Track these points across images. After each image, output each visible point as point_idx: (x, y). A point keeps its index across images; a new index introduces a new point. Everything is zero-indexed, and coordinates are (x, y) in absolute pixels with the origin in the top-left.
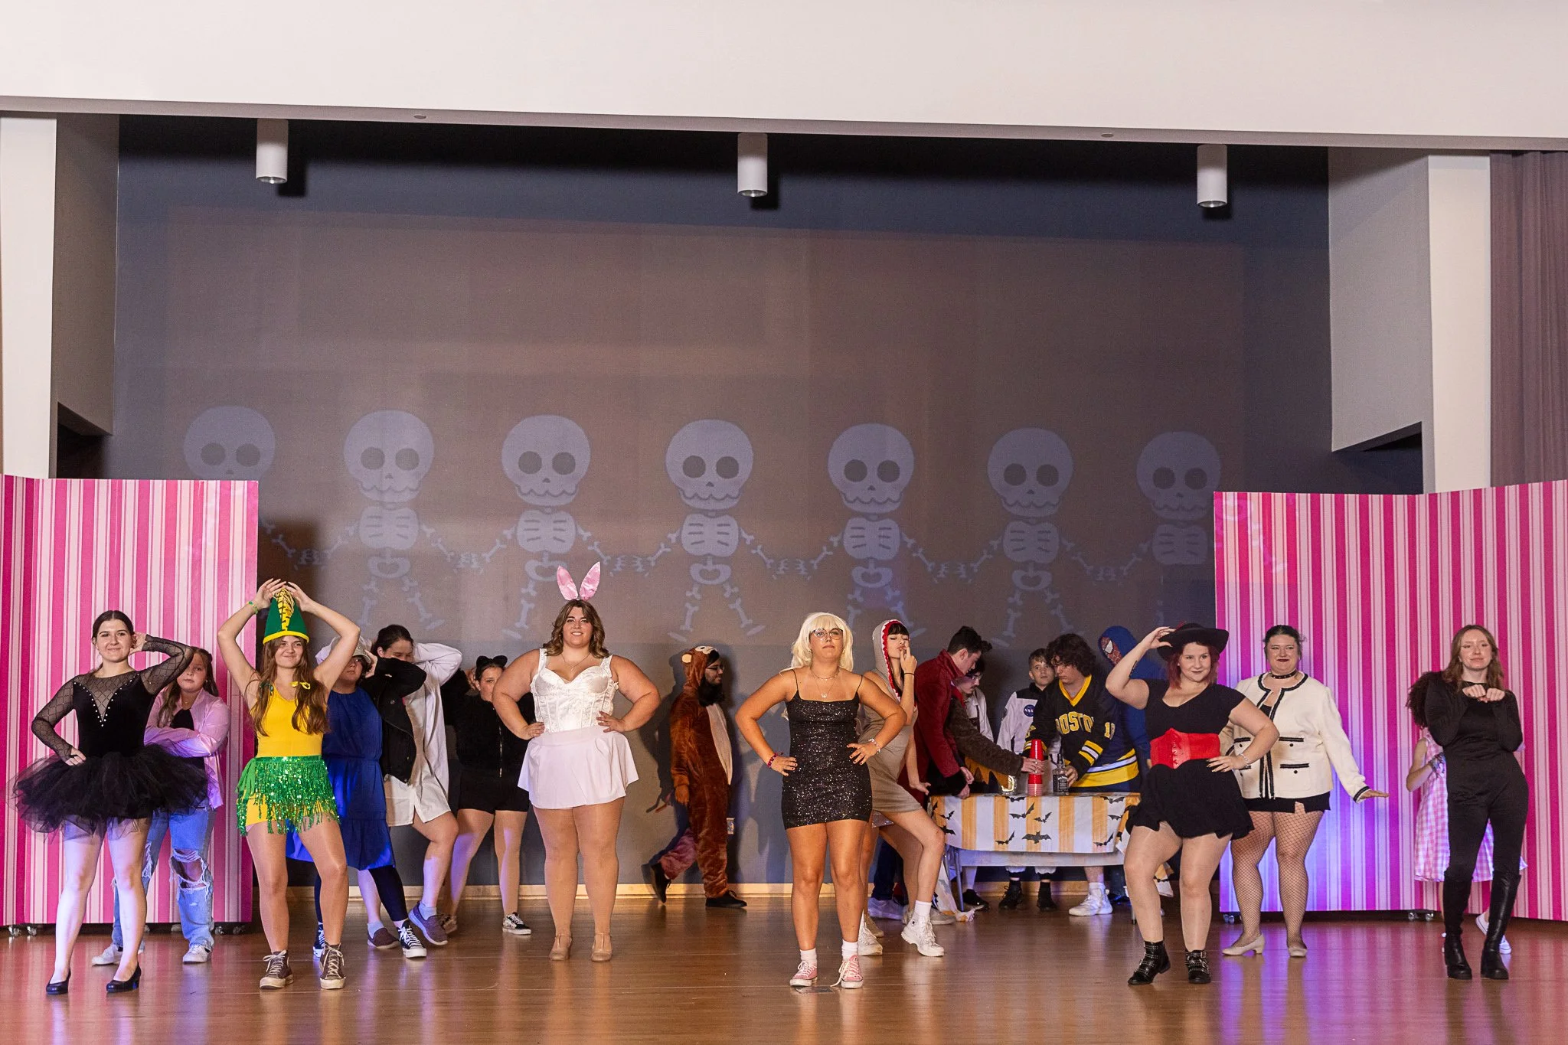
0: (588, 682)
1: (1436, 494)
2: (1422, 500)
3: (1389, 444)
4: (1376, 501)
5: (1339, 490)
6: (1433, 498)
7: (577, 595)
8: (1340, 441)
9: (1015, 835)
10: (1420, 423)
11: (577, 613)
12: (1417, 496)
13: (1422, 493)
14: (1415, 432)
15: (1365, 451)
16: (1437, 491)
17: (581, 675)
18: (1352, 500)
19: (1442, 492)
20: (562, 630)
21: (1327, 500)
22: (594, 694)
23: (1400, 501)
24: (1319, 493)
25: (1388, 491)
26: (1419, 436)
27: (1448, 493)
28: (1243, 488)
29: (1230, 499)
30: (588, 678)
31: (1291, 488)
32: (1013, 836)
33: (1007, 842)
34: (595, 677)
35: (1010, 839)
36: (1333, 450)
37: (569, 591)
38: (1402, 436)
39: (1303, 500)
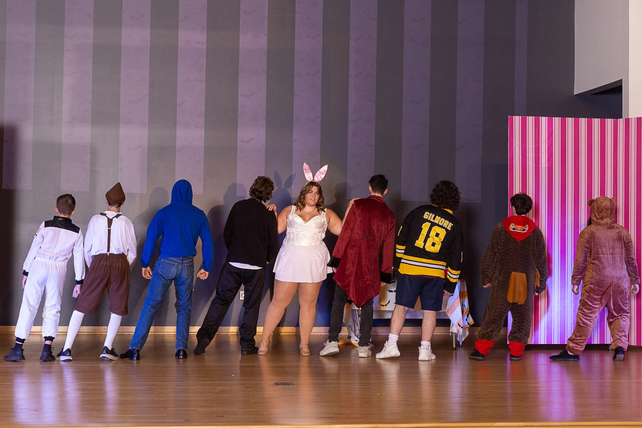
0: (315, 223)
1: (629, 119)
2: (621, 122)
3: (604, 91)
4: (596, 122)
5: (577, 116)
6: (627, 121)
7: (312, 179)
8: (577, 90)
9: (390, 302)
10: (622, 80)
11: (315, 189)
12: (618, 119)
13: (622, 118)
14: (619, 85)
15: (591, 95)
16: (630, 117)
17: (312, 219)
18: (583, 121)
19: (632, 117)
20: (305, 196)
21: (570, 121)
22: (318, 229)
23: (609, 122)
24: (566, 117)
25: (603, 117)
26: (621, 87)
27: (635, 118)
28: (524, 114)
29: (517, 120)
30: (315, 221)
31: (550, 115)
32: (389, 302)
33: (386, 305)
34: (319, 221)
35: (388, 304)
36: (575, 94)
37: (309, 176)
38: (611, 87)
39: (557, 121)
